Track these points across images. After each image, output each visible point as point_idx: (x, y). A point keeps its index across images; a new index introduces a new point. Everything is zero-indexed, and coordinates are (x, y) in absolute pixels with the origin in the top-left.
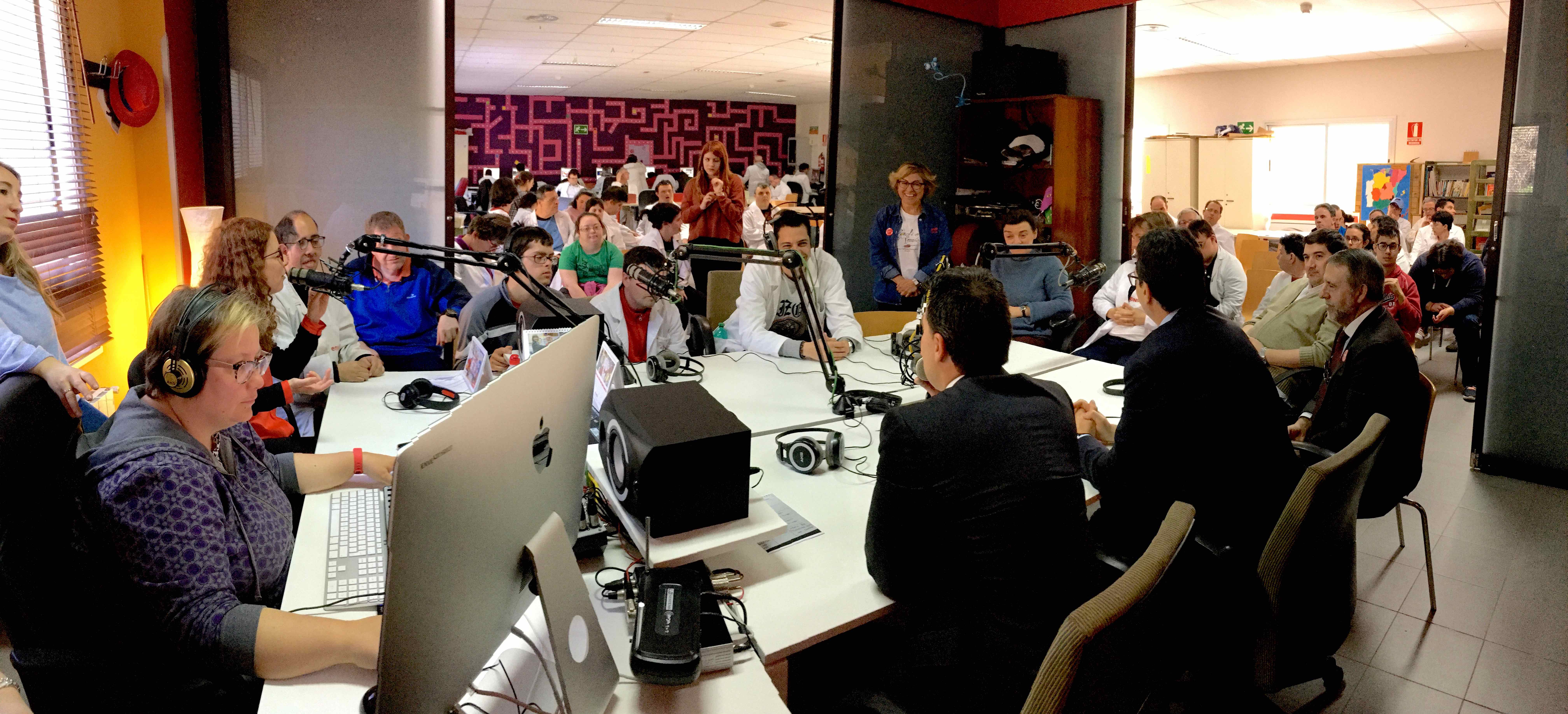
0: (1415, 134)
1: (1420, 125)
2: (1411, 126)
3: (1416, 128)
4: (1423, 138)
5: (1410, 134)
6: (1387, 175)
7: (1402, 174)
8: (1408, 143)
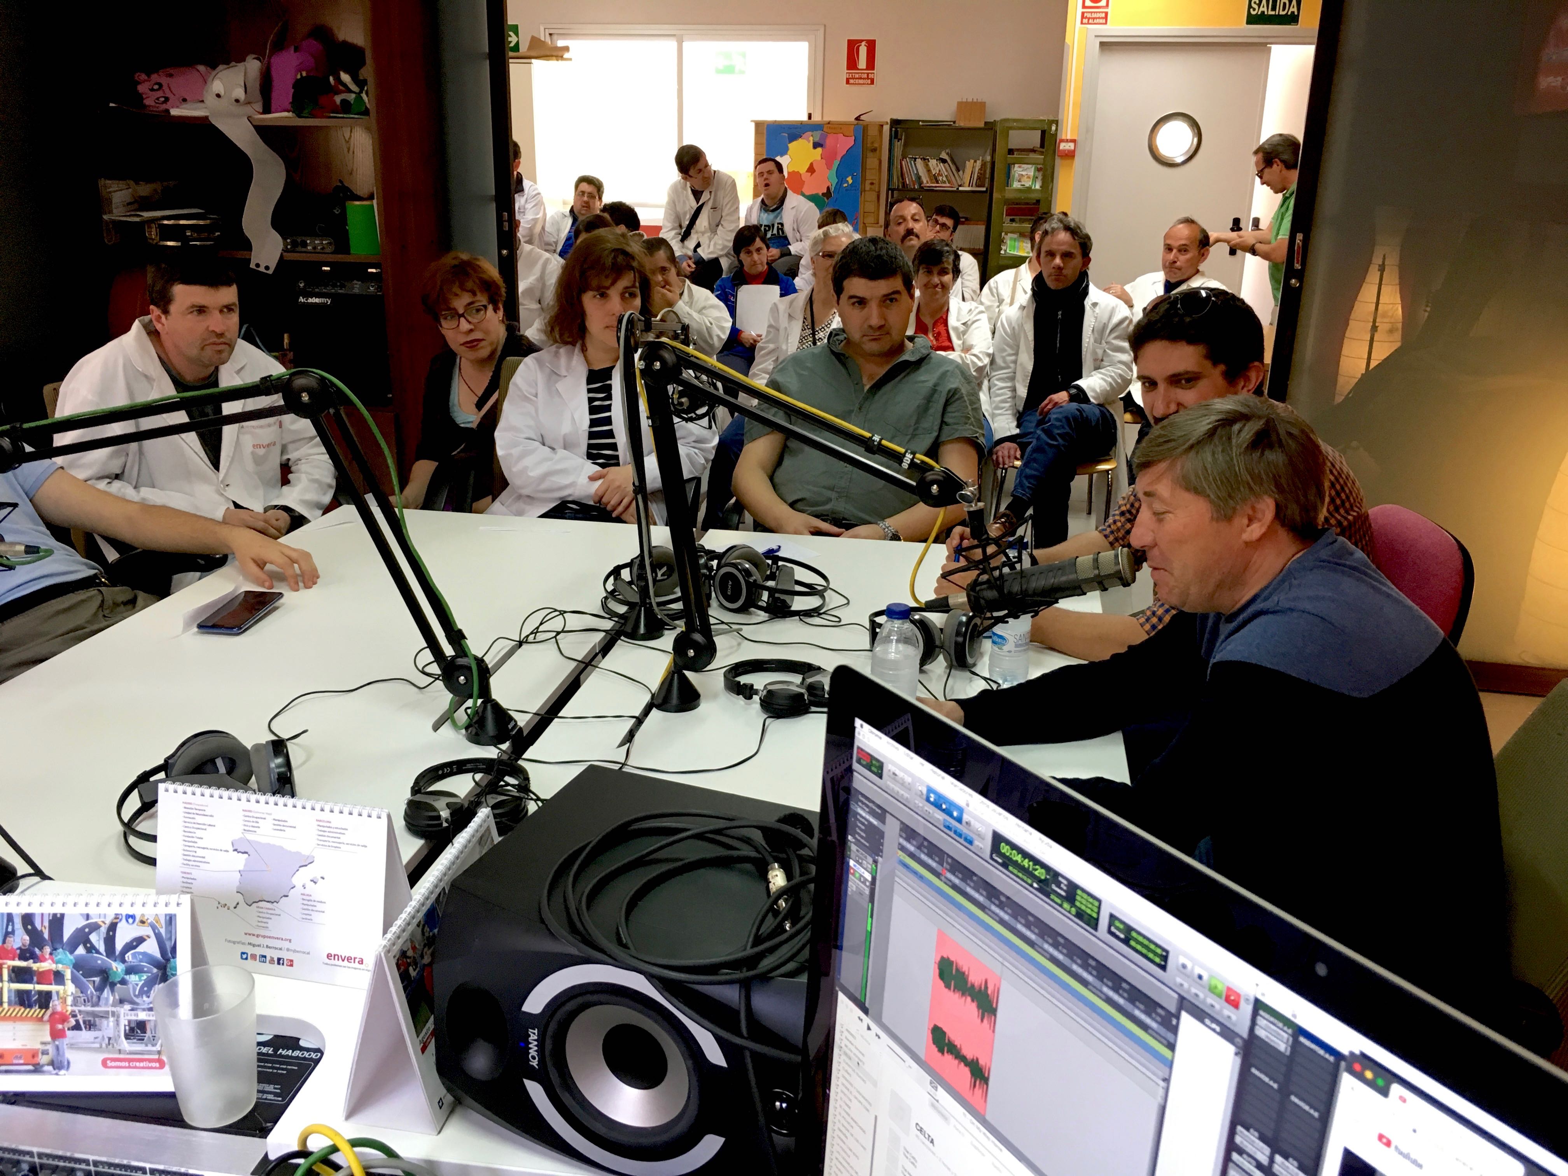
0: (862, 63)
1: (871, 46)
2: (853, 46)
3: (863, 51)
4: (879, 72)
5: (852, 63)
6: (816, 145)
7: (844, 144)
8: (848, 82)
